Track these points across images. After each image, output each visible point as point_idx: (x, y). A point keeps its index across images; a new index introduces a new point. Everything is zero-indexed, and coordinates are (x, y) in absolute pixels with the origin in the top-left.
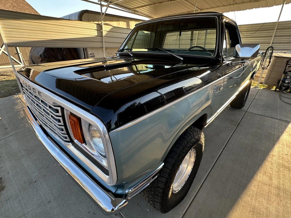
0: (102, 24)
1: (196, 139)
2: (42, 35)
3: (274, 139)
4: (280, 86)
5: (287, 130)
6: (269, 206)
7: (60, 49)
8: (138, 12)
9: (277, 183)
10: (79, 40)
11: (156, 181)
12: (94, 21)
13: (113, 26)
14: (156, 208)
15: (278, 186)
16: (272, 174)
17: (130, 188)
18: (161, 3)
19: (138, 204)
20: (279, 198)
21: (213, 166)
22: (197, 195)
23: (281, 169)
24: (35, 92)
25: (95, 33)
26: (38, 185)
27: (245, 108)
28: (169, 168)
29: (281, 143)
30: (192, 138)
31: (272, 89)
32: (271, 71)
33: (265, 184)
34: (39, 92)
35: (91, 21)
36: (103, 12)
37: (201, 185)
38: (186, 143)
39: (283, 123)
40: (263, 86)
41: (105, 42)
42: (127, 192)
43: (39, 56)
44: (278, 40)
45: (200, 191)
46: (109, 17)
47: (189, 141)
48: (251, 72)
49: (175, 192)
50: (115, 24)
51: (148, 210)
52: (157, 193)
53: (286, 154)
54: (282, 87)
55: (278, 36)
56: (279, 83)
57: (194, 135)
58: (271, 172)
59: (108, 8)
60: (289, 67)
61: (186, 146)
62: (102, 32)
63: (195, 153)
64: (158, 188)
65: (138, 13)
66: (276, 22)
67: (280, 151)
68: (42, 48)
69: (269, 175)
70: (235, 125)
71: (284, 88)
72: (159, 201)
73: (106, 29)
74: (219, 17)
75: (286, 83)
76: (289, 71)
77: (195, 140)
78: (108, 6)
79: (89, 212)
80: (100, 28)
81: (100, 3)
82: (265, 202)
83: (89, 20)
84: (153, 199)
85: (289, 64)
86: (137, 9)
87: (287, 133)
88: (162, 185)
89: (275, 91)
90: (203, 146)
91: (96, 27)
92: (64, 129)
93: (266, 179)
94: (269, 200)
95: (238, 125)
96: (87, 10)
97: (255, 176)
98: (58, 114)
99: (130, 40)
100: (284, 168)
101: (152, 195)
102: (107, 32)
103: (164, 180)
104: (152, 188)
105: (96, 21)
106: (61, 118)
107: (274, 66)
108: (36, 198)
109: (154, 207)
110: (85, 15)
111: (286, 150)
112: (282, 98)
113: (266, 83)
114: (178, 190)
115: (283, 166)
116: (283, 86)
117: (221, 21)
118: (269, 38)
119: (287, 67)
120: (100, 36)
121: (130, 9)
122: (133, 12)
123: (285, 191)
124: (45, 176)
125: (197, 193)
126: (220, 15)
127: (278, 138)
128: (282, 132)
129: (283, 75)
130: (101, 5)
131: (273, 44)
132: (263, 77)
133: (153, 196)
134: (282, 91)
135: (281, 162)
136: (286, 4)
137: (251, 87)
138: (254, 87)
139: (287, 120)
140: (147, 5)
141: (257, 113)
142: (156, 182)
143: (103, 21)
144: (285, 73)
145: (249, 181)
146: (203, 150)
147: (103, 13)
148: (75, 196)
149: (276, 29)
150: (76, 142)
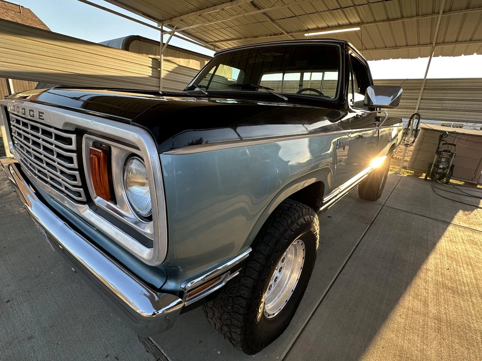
0: (160, 59)
1: (306, 220)
2: (58, 65)
3: (427, 246)
4: (432, 172)
5: (447, 234)
6: (425, 347)
9: (436, 312)
10: (120, 79)
11: (237, 285)
12: (148, 54)
13: (178, 65)
14: (234, 339)
15: (438, 315)
16: (428, 297)
17: (189, 281)
18: (256, 37)
19: (200, 342)
20: (440, 334)
21: (333, 283)
22: (306, 329)
23: (441, 291)
24: (33, 116)
25: (148, 72)
26: (12, 308)
27: (381, 200)
28: (260, 261)
29: (438, 253)
30: (299, 217)
31: (421, 177)
32: (418, 150)
33: (417, 313)
34: (40, 112)
35: (143, 53)
36: (165, 41)
37: (313, 311)
38: (289, 221)
39: (440, 224)
40: (408, 172)
41: (164, 88)
42: (183, 286)
44: (426, 104)
45: (311, 321)
46: (174, 51)
47: (294, 220)
48: (389, 142)
49: (268, 316)
50: (182, 62)
51: (219, 352)
52: (237, 308)
53: (447, 268)
54: (435, 174)
55: (426, 99)
56: (430, 168)
57: (302, 213)
58: (426, 295)
59: (173, 36)
60: (443, 144)
61: (289, 227)
62: (160, 72)
63: (304, 250)
64: (239, 298)
66: (422, 80)
67: (437, 264)
69: (423, 299)
70: (366, 223)
71: (437, 176)
72: (239, 323)
73: (166, 67)
74: (342, 46)
75: (441, 168)
76: (444, 151)
77: (304, 222)
78: (172, 34)
79: (108, 356)
80: (156, 65)
81: (160, 27)
82: (419, 341)
83: (139, 51)
84: (229, 321)
85: (443, 140)
86: (218, 44)
87: (446, 238)
88: (246, 293)
89: (426, 179)
90: (318, 240)
91: (151, 63)
92: (78, 177)
93: (418, 305)
94: (424, 337)
95: (372, 224)
96: (138, 36)
97: (402, 299)
98: (71, 146)
99: (205, 78)
100: (445, 289)
101: (227, 312)
102: (168, 72)
103: (250, 282)
104: (229, 300)
105: (151, 54)
106: (74, 155)
107: (421, 143)
108: (4, 331)
109: (231, 339)
110: (134, 42)
111: (446, 262)
112: (436, 189)
113: (411, 168)
114: (274, 314)
115: (443, 285)
116: (437, 173)
117: (346, 52)
118: (414, 101)
119: (441, 145)
120: (156, 78)
121: (207, 42)
122: (213, 47)
123: (449, 324)
124: (29, 292)
125: (306, 325)
126: (343, 43)
127: (434, 245)
128: (440, 237)
129: (436, 156)
130: (163, 32)
131: (419, 111)
132: (407, 161)
133: (230, 315)
134: (435, 180)
135: (440, 280)
136: (434, 56)
137: (390, 173)
138: (394, 172)
139: (445, 220)
140: (234, 39)
141: (400, 208)
142: (235, 287)
143: (162, 56)
144: (438, 153)
145: (392, 308)
146: (317, 248)
147: (164, 44)
148: (83, 326)
149: (422, 89)
150: (98, 200)
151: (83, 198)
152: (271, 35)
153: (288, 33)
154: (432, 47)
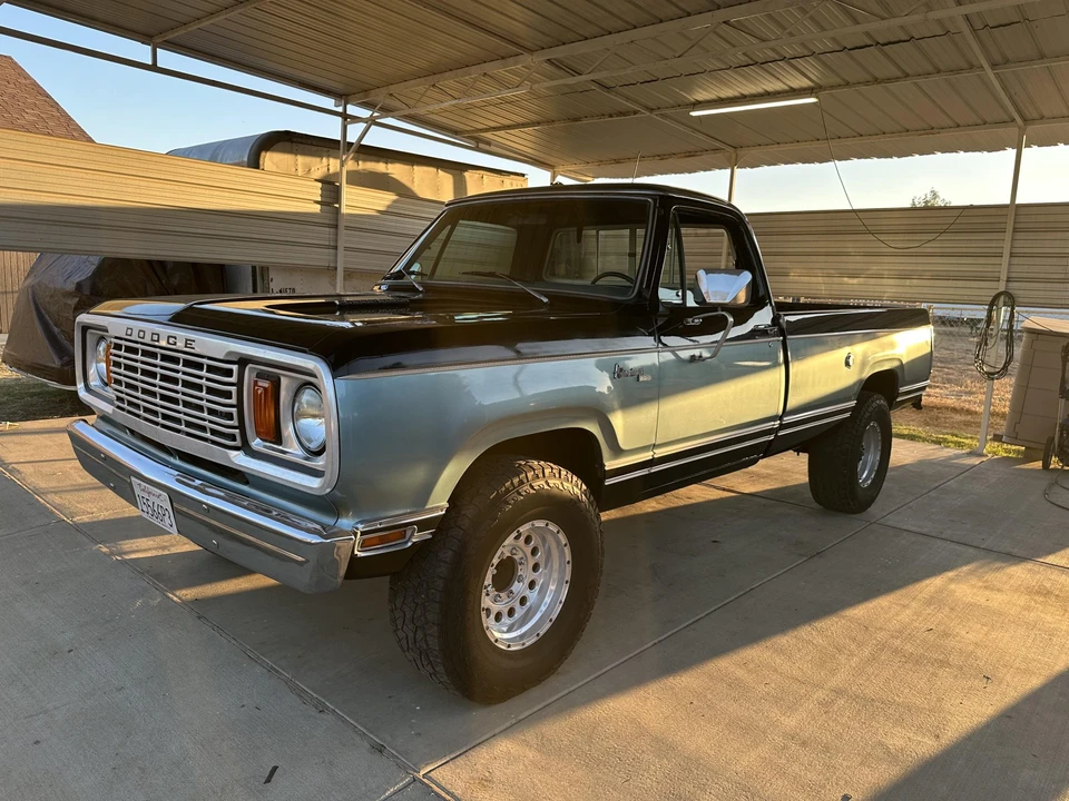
0: (340, 181)
4: (1060, 446)
7: (162, 264)
8: (489, 144)
9: (844, 682)
15: (843, 687)
18: (576, 120)
19: (390, 697)
20: (826, 708)
24: (174, 344)
26: (79, 658)
32: (1024, 388)
41: (346, 249)
43: (70, 287)
49: (495, 640)
52: (433, 594)
53: (932, 628)
55: (1025, 255)
59: (373, 127)
62: (337, 212)
63: (565, 545)
64: (436, 579)
65: (493, 148)
66: (1007, 206)
67: (913, 622)
68: (91, 259)
70: (801, 555)
73: (354, 200)
78: (372, 122)
80: (331, 195)
81: (340, 109)
86: (488, 135)
89: (1046, 466)
91: (320, 192)
92: (234, 415)
95: (814, 556)
96: (287, 133)
98: (230, 378)
101: (420, 605)
104: (423, 585)
106: (233, 389)
107: (1030, 367)
109: (428, 655)
111: (938, 619)
113: (1014, 438)
114: (508, 646)
115: (895, 651)
118: (993, 260)
120: (329, 226)
121: (458, 133)
122: (474, 143)
124: (100, 639)
129: (1061, 402)
130: (345, 116)
131: (1011, 284)
132: (1000, 415)
133: (425, 609)
135: (896, 644)
136: (1028, 146)
138: (967, 451)
139: (1016, 551)
140: (524, 125)
144: (1066, 392)
147: (350, 144)
149: (1010, 229)
150: (257, 443)
151: (238, 443)
152: (611, 116)
153: (652, 110)
154: (1019, 128)
